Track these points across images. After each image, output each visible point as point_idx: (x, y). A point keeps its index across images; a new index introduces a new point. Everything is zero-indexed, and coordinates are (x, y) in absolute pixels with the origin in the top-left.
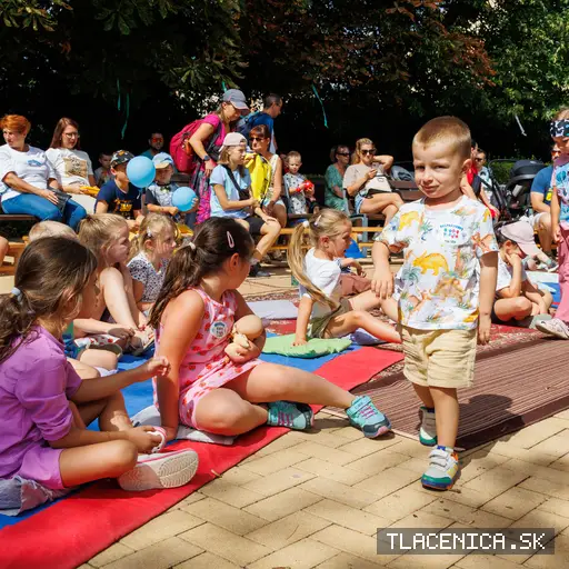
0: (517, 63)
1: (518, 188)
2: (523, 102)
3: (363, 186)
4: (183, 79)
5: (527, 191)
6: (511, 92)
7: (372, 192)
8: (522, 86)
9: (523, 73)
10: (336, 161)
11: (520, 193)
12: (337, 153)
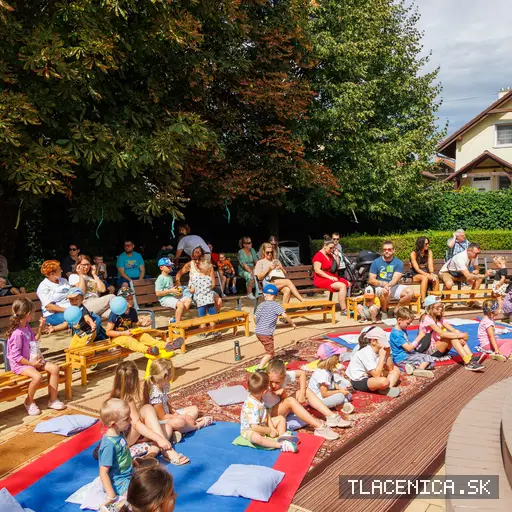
0: (351, 177)
1: (362, 269)
2: (357, 201)
3: (268, 274)
4: (147, 211)
5: (367, 270)
6: (349, 196)
7: (274, 278)
8: (356, 191)
9: (355, 184)
10: (243, 247)
11: (363, 273)
12: (243, 242)
